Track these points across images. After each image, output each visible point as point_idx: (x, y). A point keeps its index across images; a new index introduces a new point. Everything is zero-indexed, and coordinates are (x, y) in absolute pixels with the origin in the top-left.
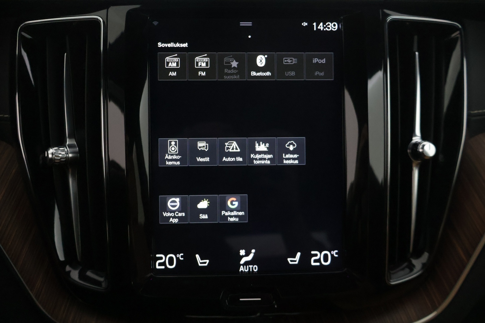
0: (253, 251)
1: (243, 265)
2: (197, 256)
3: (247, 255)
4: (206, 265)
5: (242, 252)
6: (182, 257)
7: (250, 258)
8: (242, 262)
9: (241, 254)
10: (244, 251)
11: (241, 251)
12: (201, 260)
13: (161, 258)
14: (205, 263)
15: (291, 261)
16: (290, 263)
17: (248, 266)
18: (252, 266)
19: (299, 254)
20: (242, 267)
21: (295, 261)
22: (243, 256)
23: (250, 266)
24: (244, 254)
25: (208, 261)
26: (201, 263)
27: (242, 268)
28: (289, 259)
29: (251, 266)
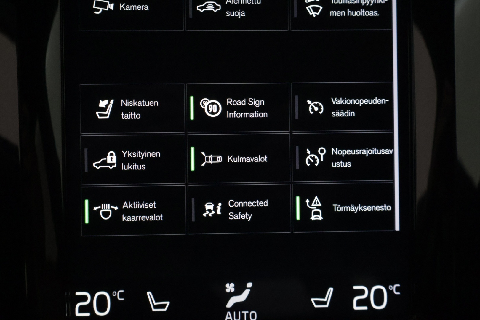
0: (249, 285)
1: (232, 310)
2: (149, 294)
3: (238, 292)
4: (165, 310)
5: (230, 287)
6: (121, 295)
7: (243, 297)
8: (229, 305)
9: (228, 291)
10: (232, 285)
11: (227, 285)
12: (156, 301)
13: (84, 298)
14: (163, 306)
15: (317, 303)
16: (316, 306)
17: (239, 313)
18: (248, 312)
19: (331, 290)
20: (229, 313)
21: (325, 303)
22: (231, 295)
23: (243, 312)
24: (233, 290)
25: (168, 303)
26: (156, 307)
27: (229, 316)
28: (313, 300)
29: (245, 312)
